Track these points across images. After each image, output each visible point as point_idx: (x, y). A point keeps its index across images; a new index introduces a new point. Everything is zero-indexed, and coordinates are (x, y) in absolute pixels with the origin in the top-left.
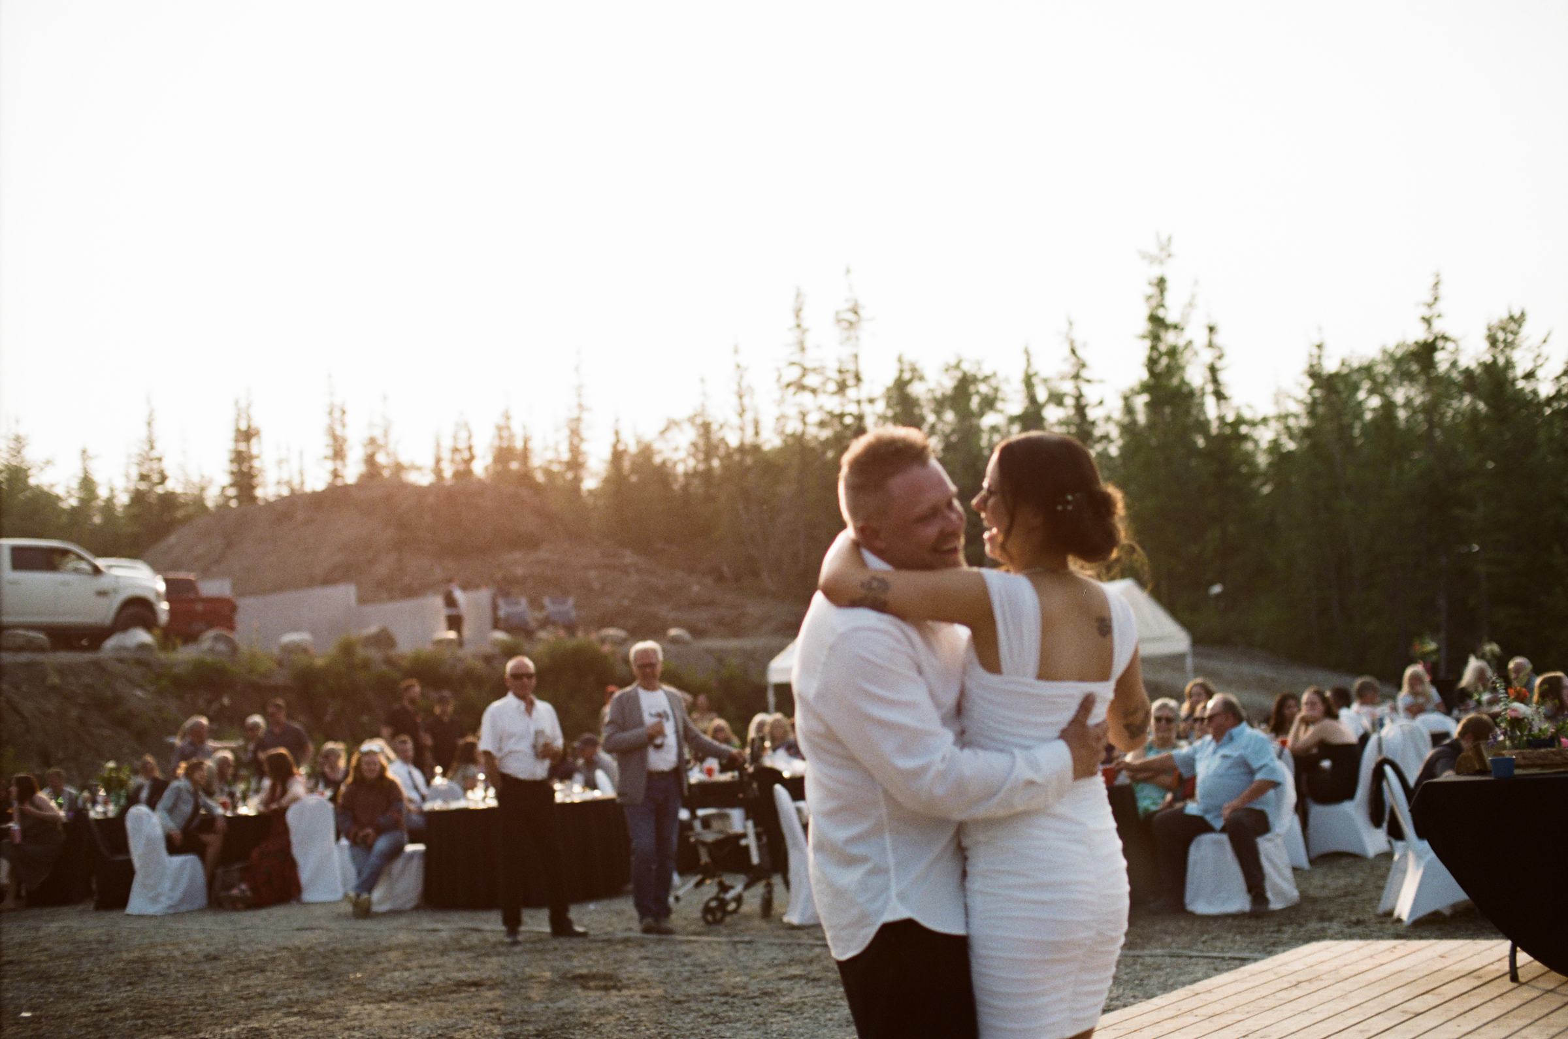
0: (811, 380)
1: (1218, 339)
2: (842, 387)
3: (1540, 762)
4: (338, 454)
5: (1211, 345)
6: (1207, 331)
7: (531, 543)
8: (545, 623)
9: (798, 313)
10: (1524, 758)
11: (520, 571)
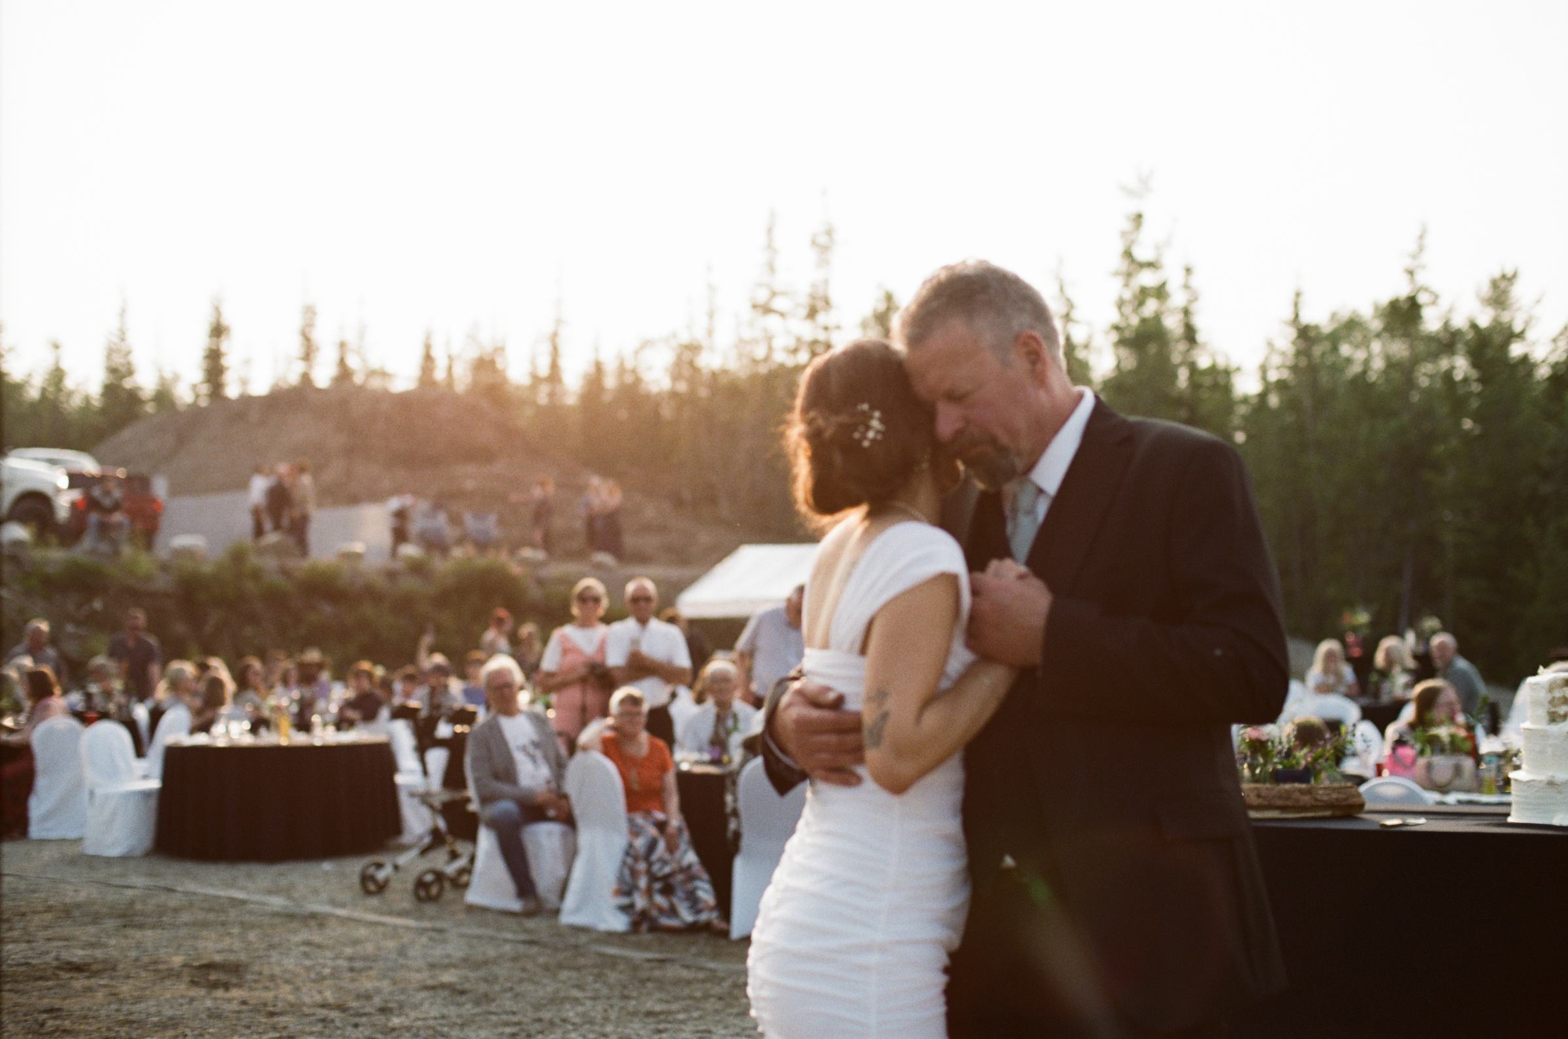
0: (779, 304)
1: (1195, 281)
2: (812, 313)
3: (1279, 803)
4: (308, 353)
5: (1186, 286)
6: (1183, 273)
7: (484, 455)
8: (460, 541)
9: (770, 231)
10: (1259, 796)
11: (469, 485)
